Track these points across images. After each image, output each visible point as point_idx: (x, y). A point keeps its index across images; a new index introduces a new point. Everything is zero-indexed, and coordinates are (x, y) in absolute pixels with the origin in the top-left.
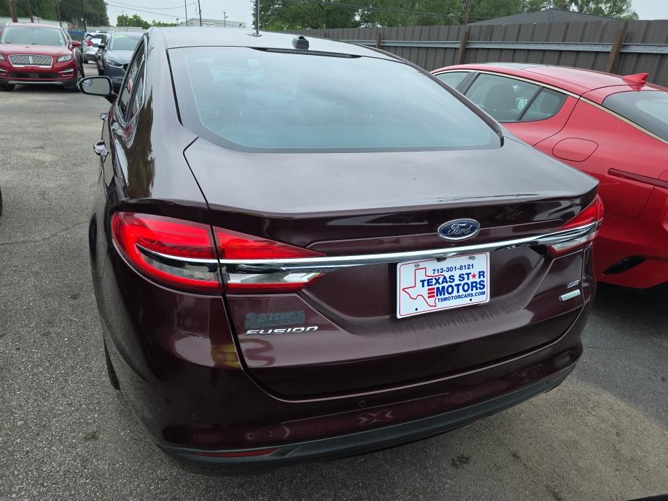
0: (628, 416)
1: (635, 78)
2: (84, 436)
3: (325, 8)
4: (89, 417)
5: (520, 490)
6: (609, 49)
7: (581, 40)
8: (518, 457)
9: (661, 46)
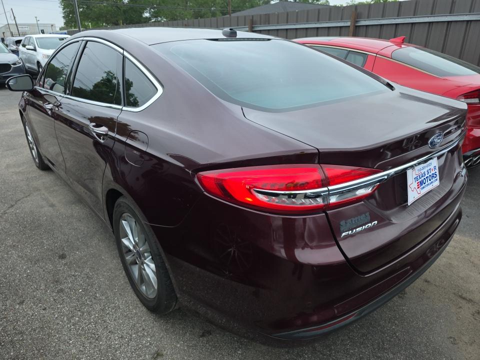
0: (465, 242)
1: (398, 39)
2: (151, 356)
3: (122, 9)
4: (144, 342)
5: (443, 300)
6: (349, 24)
7: (330, 20)
8: (428, 282)
9: (379, 20)
